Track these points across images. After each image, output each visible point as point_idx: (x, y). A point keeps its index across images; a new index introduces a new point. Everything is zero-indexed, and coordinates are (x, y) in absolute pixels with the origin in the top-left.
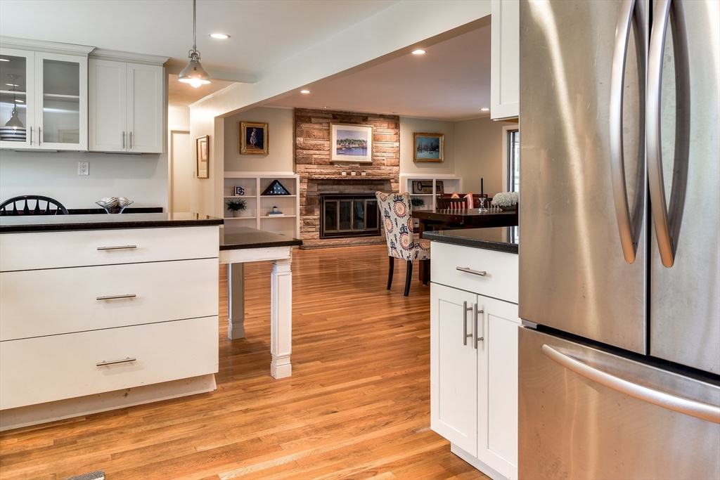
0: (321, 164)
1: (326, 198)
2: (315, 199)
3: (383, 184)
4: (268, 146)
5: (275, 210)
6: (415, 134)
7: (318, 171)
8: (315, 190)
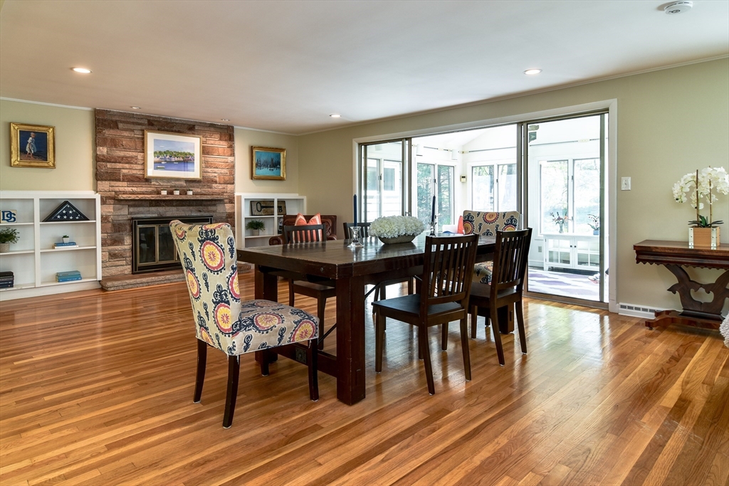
0: (132, 181)
1: (139, 223)
2: (125, 225)
3: (215, 205)
4: (54, 156)
5: (66, 240)
6: (252, 148)
7: (130, 189)
8: (124, 213)
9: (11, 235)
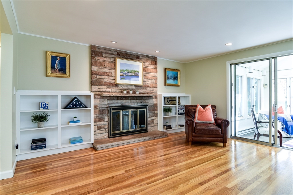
0: (109, 86)
1: (113, 109)
2: (105, 110)
3: (148, 99)
4: (70, 71)
5: (75, 120)
7: (108, 90)
8: (105, 104)
9: (45, 116)
